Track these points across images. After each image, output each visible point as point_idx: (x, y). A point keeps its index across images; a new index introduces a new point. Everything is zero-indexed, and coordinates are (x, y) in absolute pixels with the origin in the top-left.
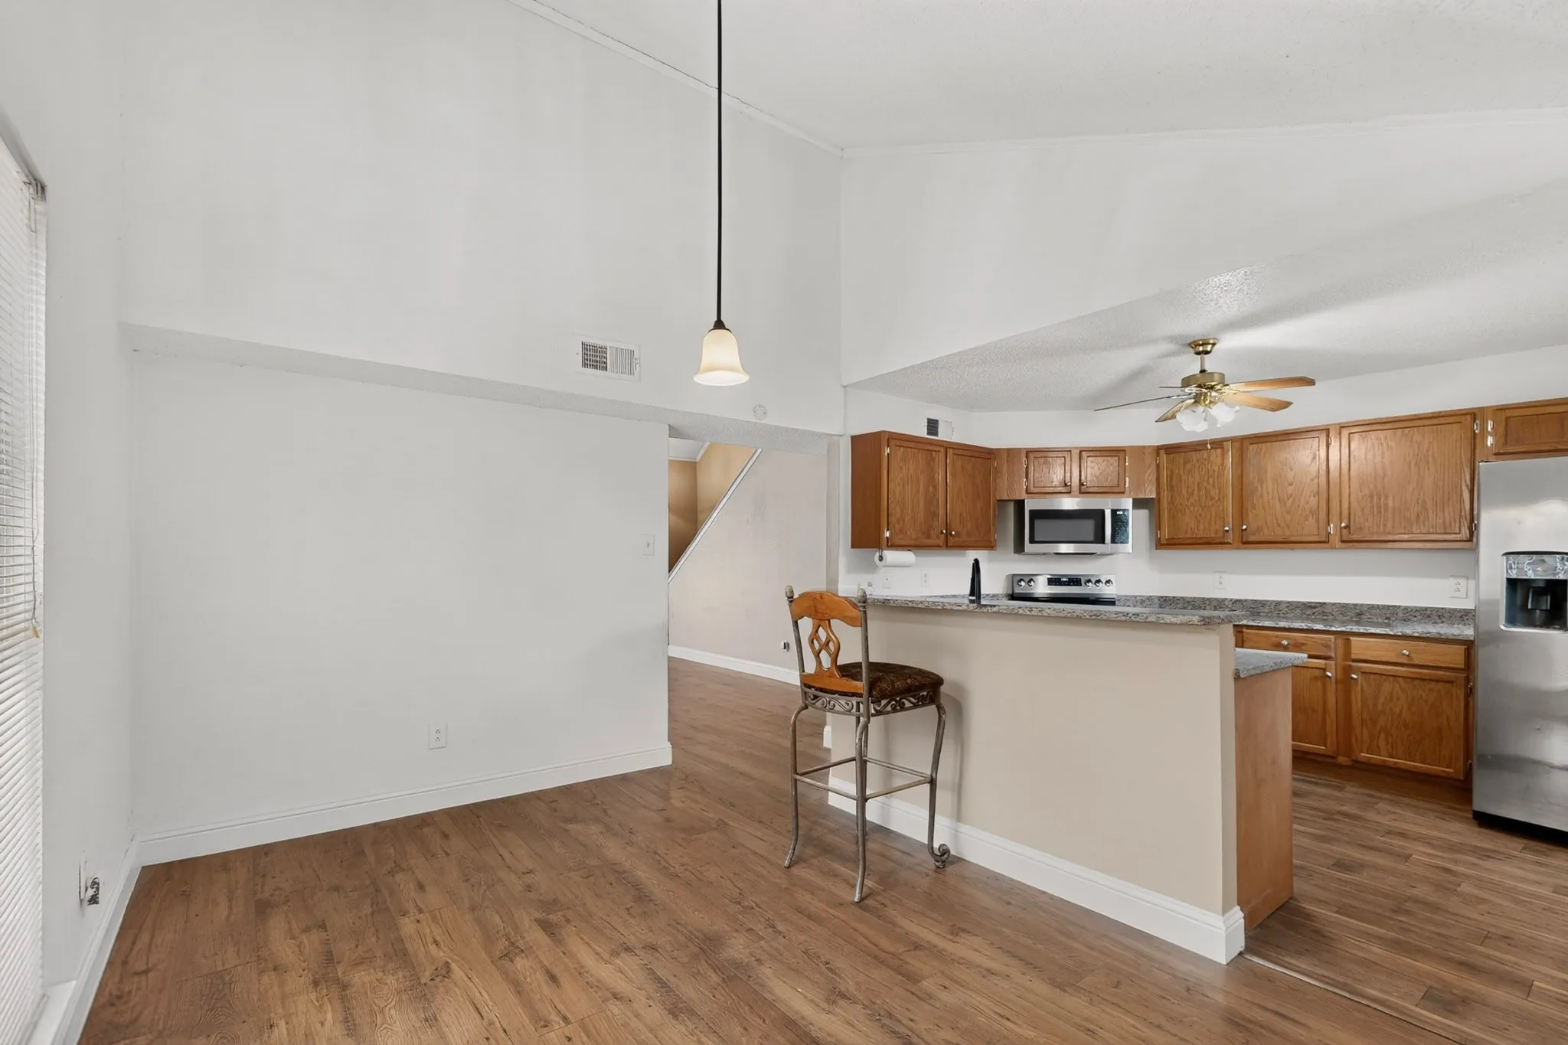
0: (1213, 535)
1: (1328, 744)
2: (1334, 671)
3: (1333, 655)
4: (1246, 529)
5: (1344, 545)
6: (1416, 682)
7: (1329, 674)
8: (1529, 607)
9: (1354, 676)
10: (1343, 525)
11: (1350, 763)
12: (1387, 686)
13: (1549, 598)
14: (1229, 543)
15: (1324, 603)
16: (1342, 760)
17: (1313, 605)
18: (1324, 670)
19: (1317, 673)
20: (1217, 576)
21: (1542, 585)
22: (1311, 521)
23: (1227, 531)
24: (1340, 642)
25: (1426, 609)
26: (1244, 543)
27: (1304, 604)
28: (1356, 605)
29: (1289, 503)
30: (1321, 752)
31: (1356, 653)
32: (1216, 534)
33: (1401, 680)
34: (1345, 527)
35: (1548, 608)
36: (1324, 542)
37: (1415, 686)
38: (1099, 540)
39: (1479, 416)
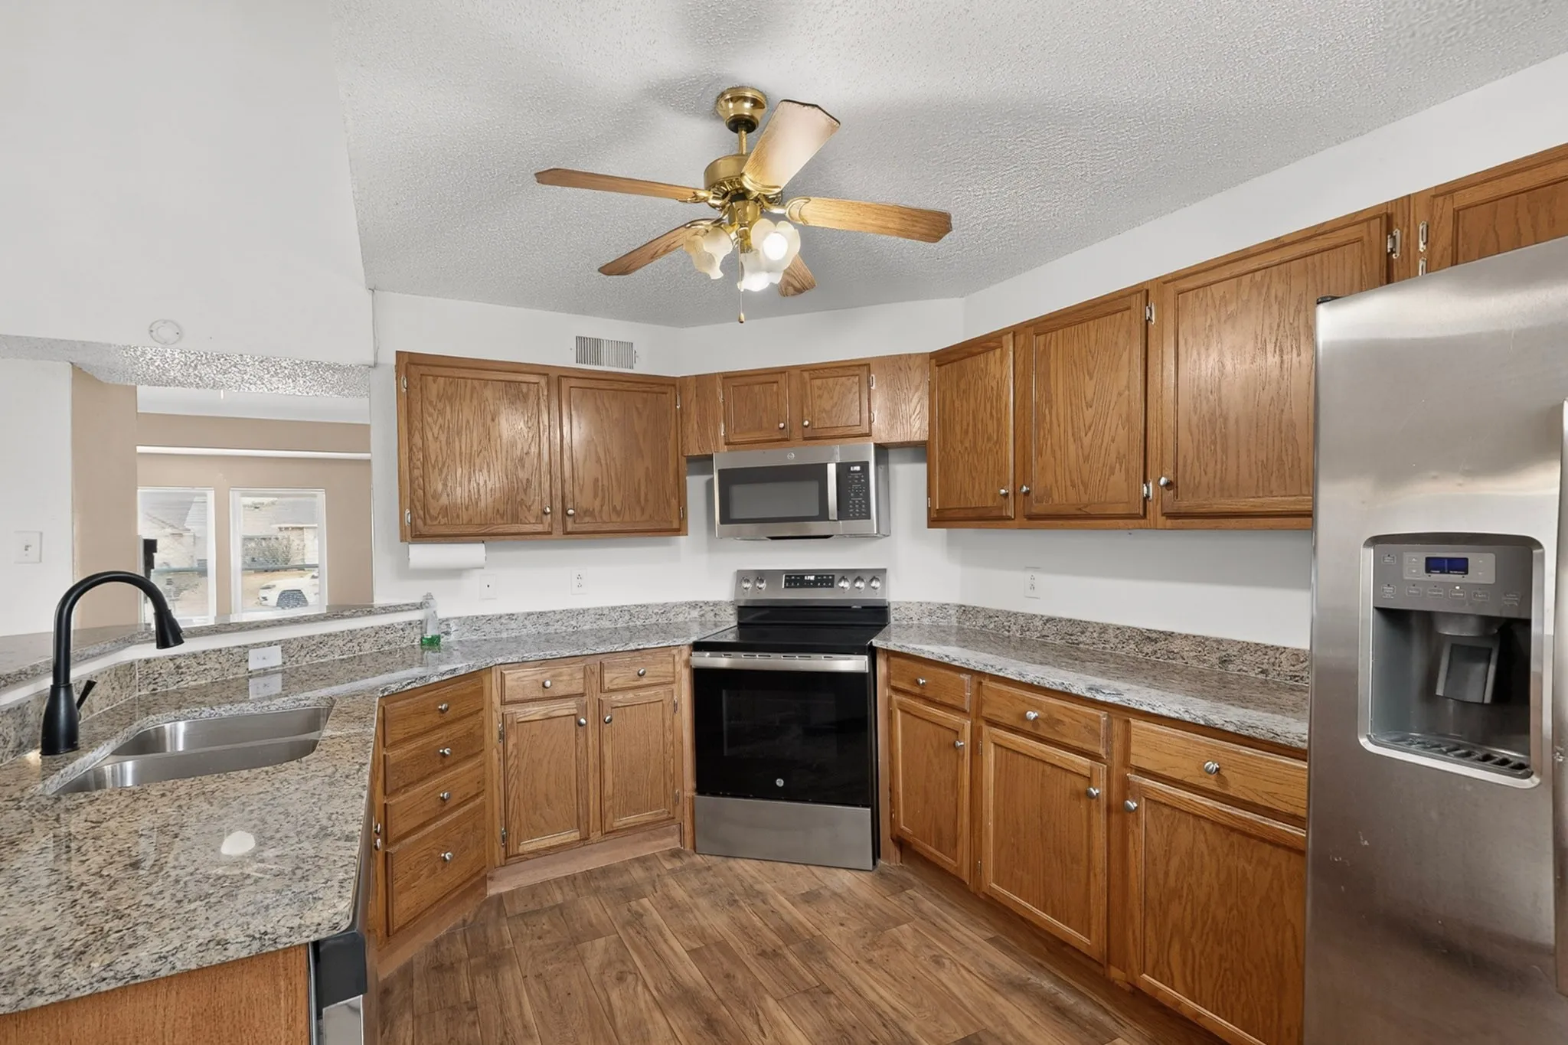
0: (990, 504)
1: (1093, 935)
2: (1103, 783)
3: (1102, 751)
4: (1027, 493)
5: (1169, 523)
6: (1235, 838)
7: (1095, 792)
8: (1440, 692)
9: (1133, 805)
10: (1163, 481)
11: (1128, 988)
12: (1185, 835)
13: (1492, 668)
14: (1009, 519)
16: (1115, 973)
17: (1154, 636)
18: (1089, 780)
19: (1081, 784)
20: (1028, 575)
21: (1467, 631)
22: (1119, 477)
23: (1006, 495)
24: (1118, 727)
26: (1031, 517)
27: (1141, 632)
28: (1219, 642)
29: (1087, 441)
30: (1084, 950)
31: (1141, 756)
32: (992, 500)
33: (1207, 826)
34: (1169, 485)
35: (1488, 700)
36: (1137, 516)
37: (1232, 845)
38: (823, 515)
39: (1398, 220)
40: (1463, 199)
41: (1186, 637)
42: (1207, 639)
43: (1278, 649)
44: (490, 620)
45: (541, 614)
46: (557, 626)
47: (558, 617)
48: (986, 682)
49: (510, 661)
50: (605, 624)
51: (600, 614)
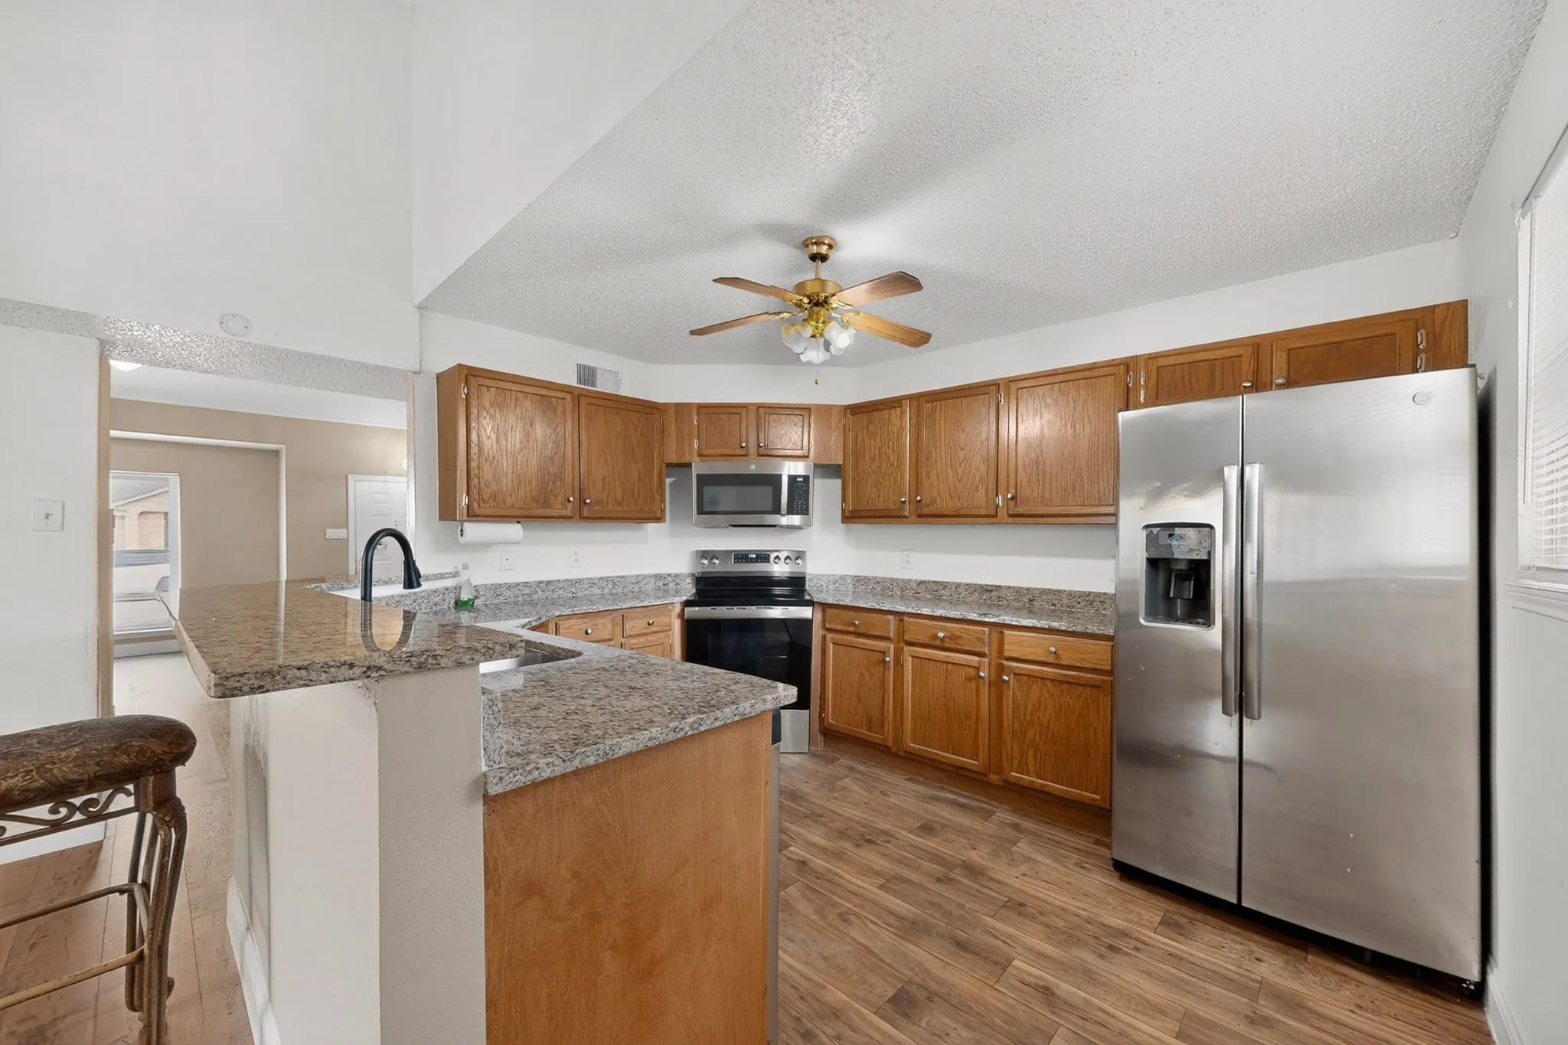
0: (891, 507)
1: (981, 760)
2: (987, 671)
3: (987, 651)
4: (920, 501)
5: (1011, 520)
6: (1065, 686)
7: (982, 674)
8: (1171, 596)
9: (1006, 678)
10: (1009, 496)
11: (1001, 783)
12: (1035, 690)
13: (1192, 583)
14: (906, 517)
15: (1000, 586)
16: (993, 778)
17: (989, 589)
18: (978, 669)
19: (972, 672)
20: (905, 554)
21: (1183, 566)
22: (981, 493)
23: (904, 502)
24: (995, 635)
25: (1090, 593)
26: (920, 516)
27: (982, 586)
28: (1028, 589)
29: (960, 471)
30: (975, 769)
31: (1010, 650)
32: (894, 506)
33: (1048, 683)
34: (1013, 498)
35: (1191, 597)
36: (990, 517)
37: (1062, 691)
38: (776, 510)
39: (1131, 366)
40: (1162, 362)
41: (1009, 587)
42: (1022, 588)
43: (1061, 591)
44: (509, 587)
45: (549, 583)
46: (561, 592)
47: (561, 585)
48: (906, 619)
49: (564, 614)
50: (596, 591)
51: (592, 583)
